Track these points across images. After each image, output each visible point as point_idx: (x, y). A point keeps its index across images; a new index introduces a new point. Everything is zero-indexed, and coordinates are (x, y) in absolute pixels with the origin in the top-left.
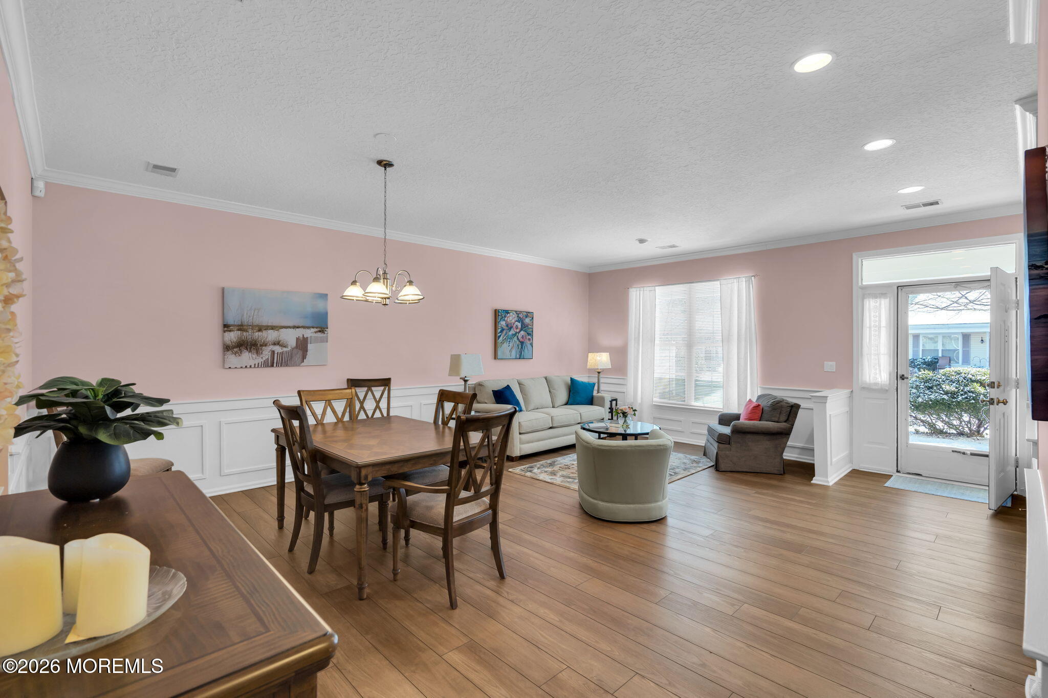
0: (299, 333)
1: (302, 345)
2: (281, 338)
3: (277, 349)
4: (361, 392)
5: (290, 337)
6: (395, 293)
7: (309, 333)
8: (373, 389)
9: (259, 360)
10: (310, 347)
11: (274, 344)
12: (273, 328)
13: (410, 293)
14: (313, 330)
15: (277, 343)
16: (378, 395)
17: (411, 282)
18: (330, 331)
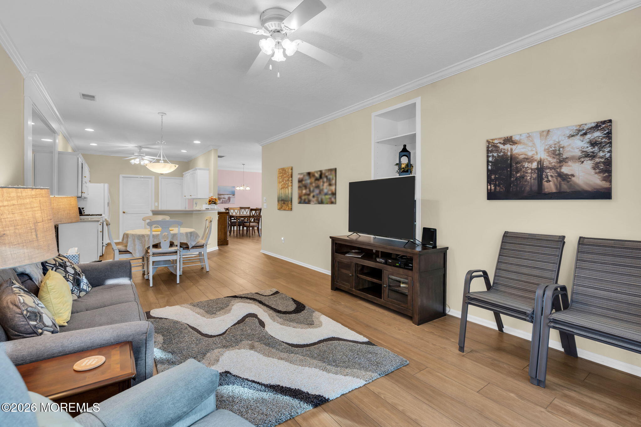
0: (229, 196)
1: (229, 199)
2: (225, 197)
3: (224, 199)
4: (243, 210)
5: (226, 197)
6: (245, 188)
7: (231, 196)
8: (246, 210)
9: (220, 202)
10: (231, 199)
11: (223, 198)
12: (223, 195)
13: (248, 188)
14: (232, 195)
15: (224, 198)
16: (247, 211)
17: (248, 187)
18: (236, 195)
